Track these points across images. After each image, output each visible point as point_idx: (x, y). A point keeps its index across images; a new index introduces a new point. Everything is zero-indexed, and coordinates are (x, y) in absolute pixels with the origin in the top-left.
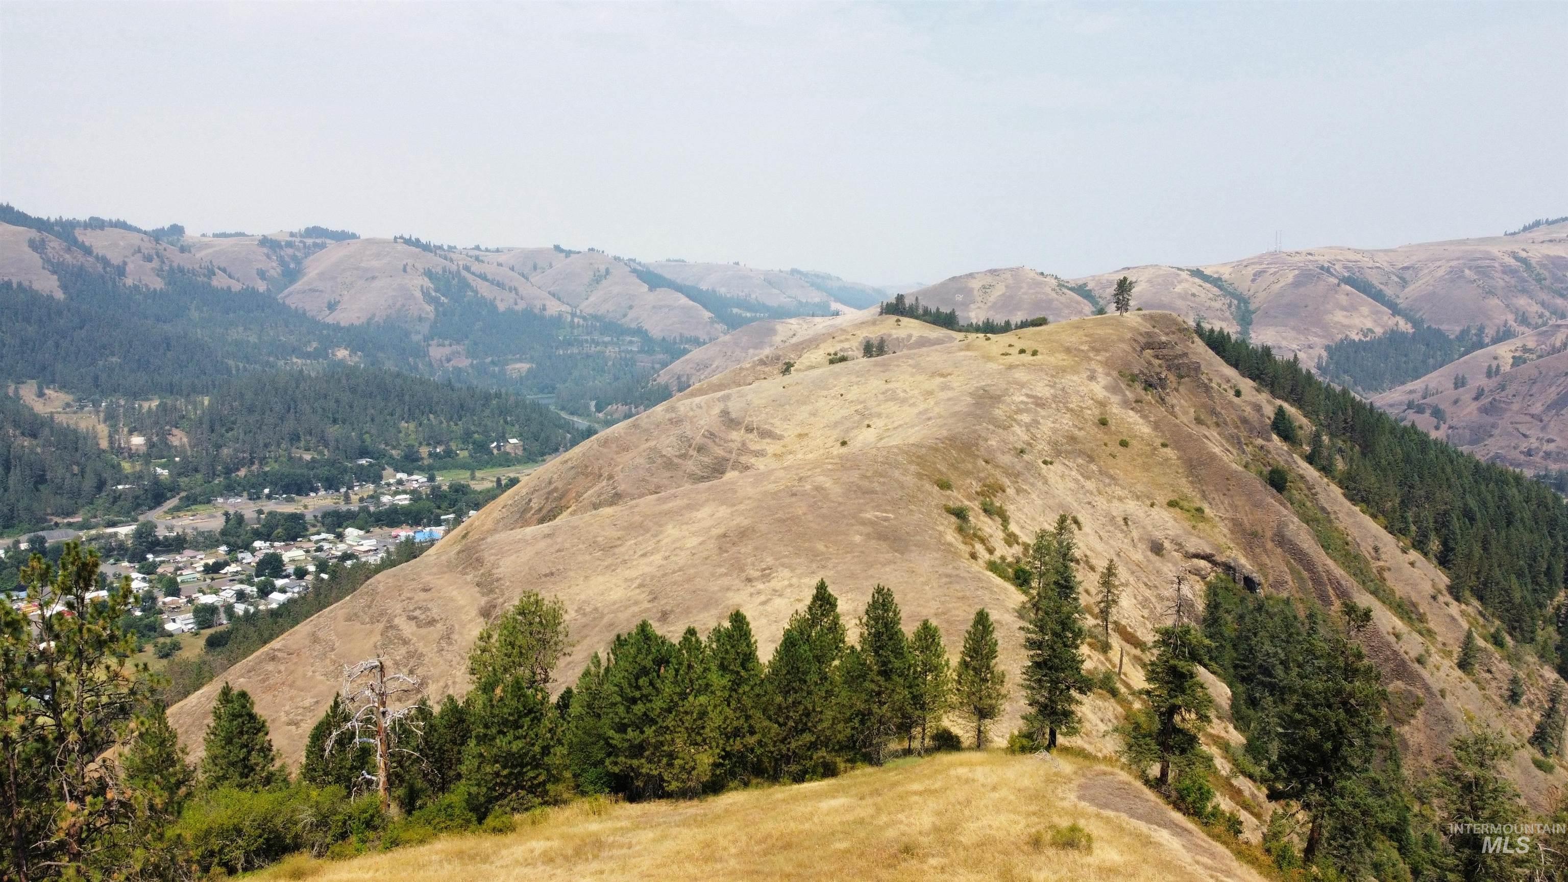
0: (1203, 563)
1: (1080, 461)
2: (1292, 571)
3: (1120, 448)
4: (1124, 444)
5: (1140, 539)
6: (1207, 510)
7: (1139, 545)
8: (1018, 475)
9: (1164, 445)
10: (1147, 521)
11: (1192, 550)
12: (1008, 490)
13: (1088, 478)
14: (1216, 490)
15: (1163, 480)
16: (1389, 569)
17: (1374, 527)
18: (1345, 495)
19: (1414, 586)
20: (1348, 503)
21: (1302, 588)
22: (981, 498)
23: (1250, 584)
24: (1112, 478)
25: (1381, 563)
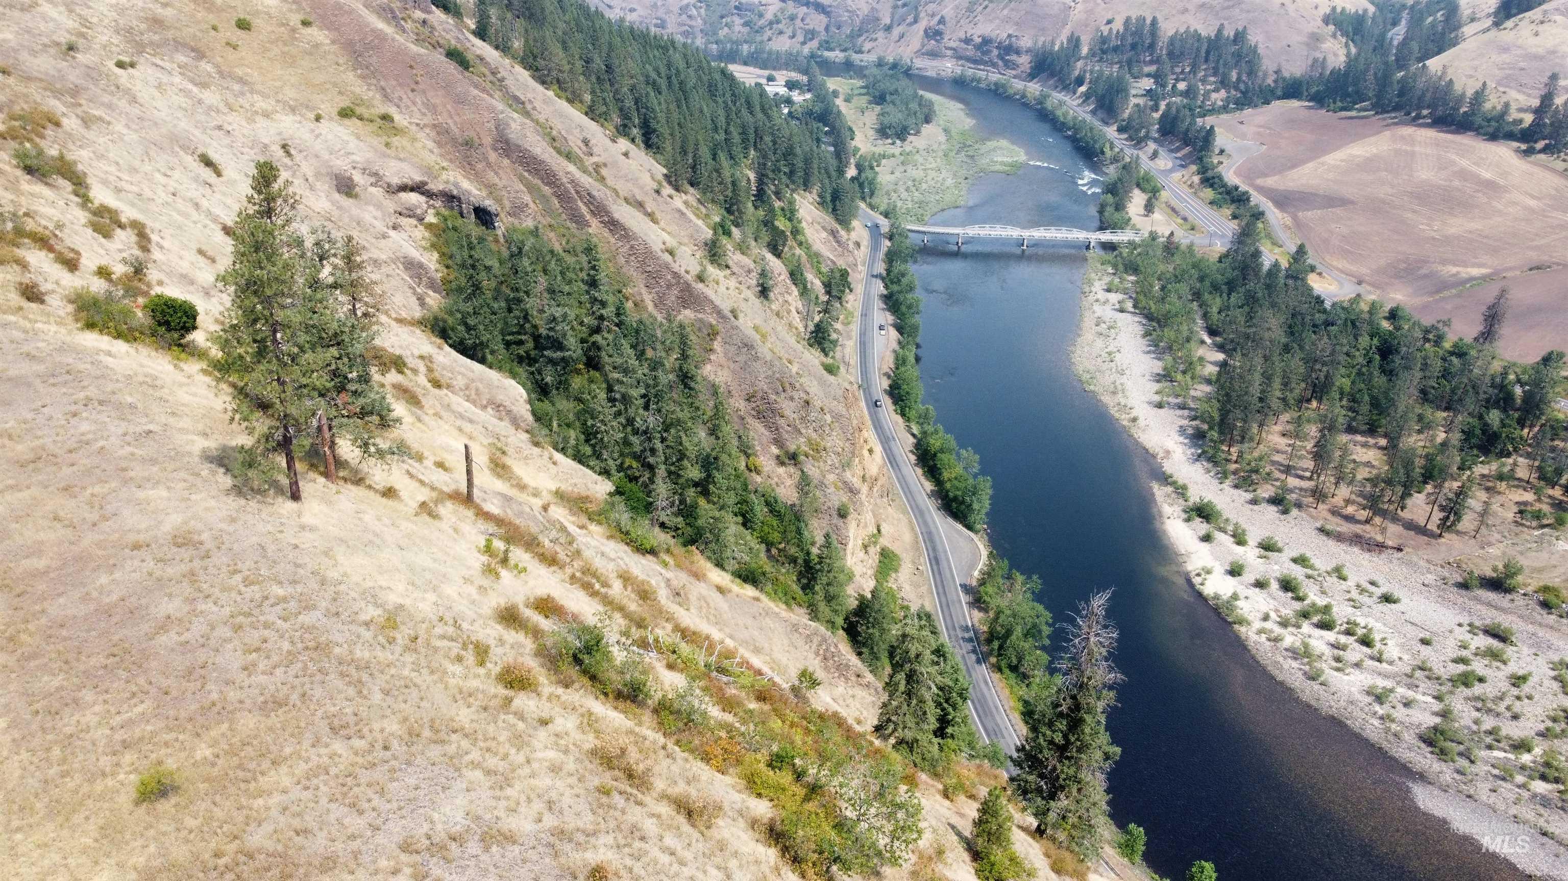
0: (414, 198)
1: (181, 58)
2: (531, 188)
3: (240, 32)
4: (243, 25)
5: (318, 175)
6: (397, 117)
7: (318, 185)
8: (75, 92)
9: (305, 23)
10: (318, 146)
11: (396, 181)
12: (65, 121)
13: (204, 85)
14: (400, 85)
15: (319, 78)
16: (605, 165)
17: (576, 115)
18: (533, 77)
19: (635, 181)
20: (540, 88)
21: (548, 211)
22: (13, 144)
23: (484, 216)
24: (241, 81)
25: (595, 159)
